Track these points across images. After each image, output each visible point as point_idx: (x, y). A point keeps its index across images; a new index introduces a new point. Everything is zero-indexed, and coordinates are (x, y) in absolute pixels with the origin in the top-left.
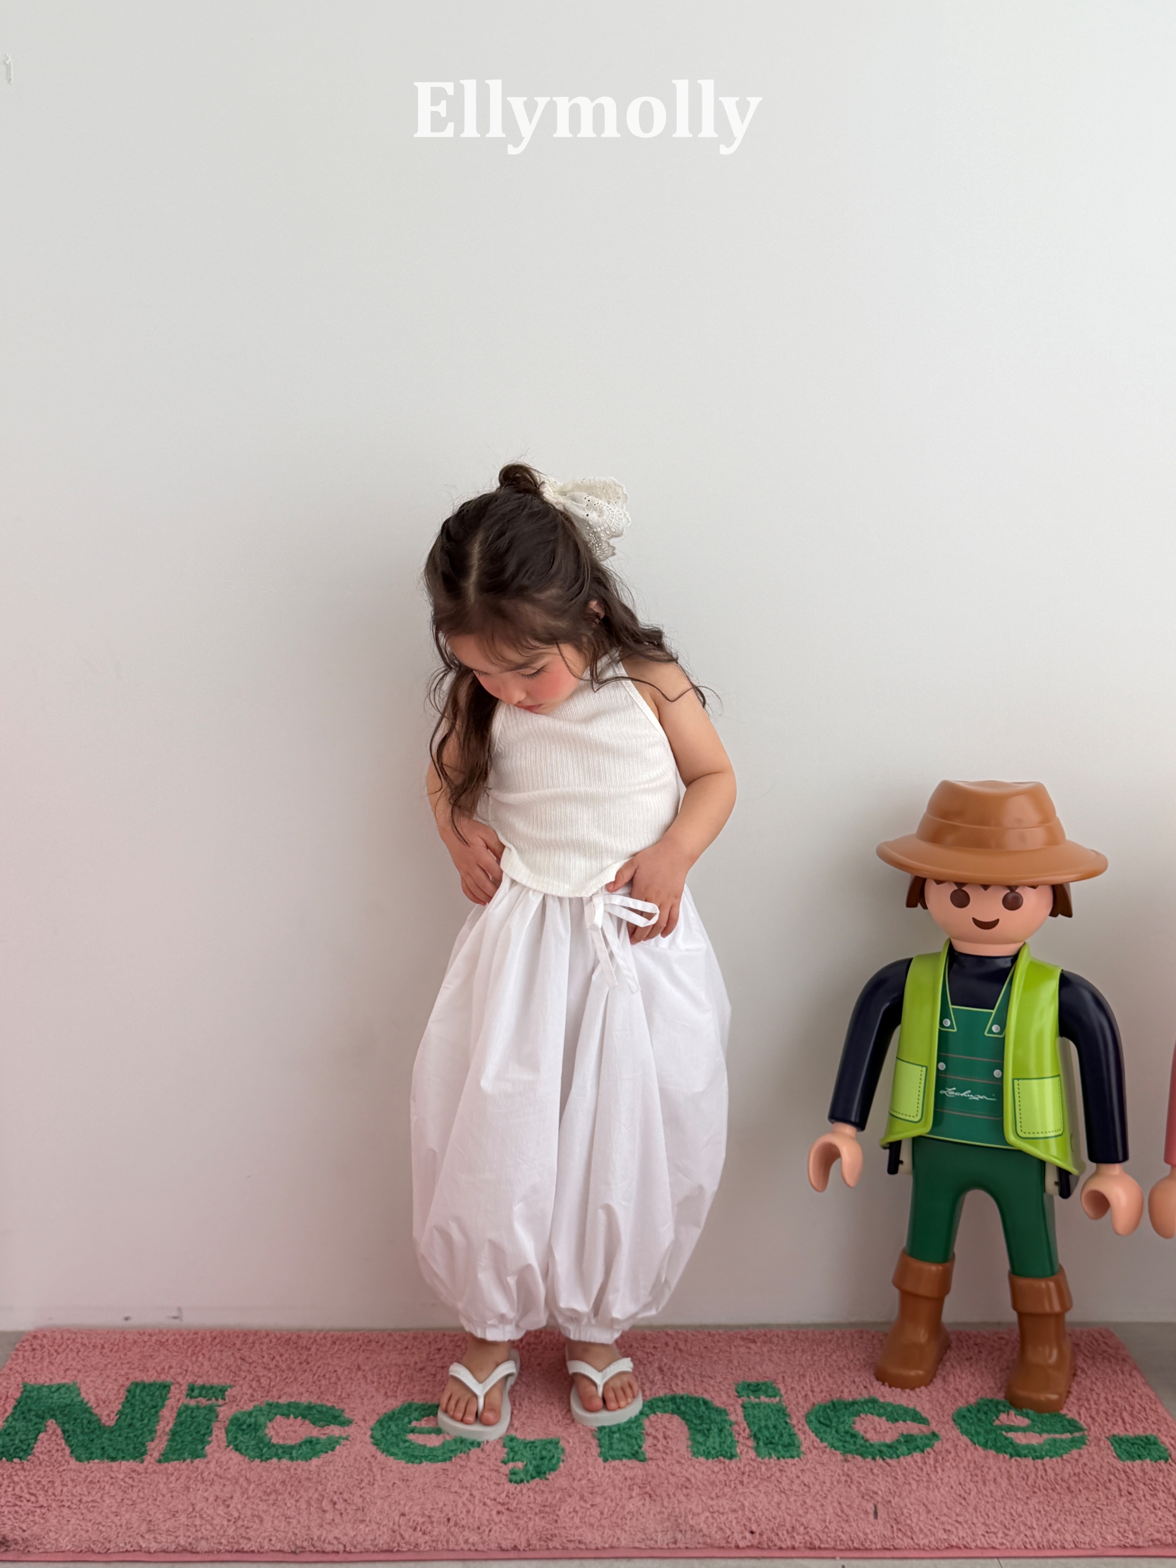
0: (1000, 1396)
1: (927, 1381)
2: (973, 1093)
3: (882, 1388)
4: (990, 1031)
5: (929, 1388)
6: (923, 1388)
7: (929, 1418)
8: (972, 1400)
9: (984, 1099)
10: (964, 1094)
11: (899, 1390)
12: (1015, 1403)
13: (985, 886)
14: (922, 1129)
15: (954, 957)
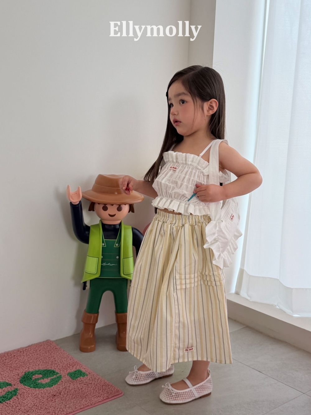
2: (111, 264)
4: (116, 246)
9: (114, 265)
10: (108, 264)
13: (112, 205)
14: (97, 276)
15: (103, 225)
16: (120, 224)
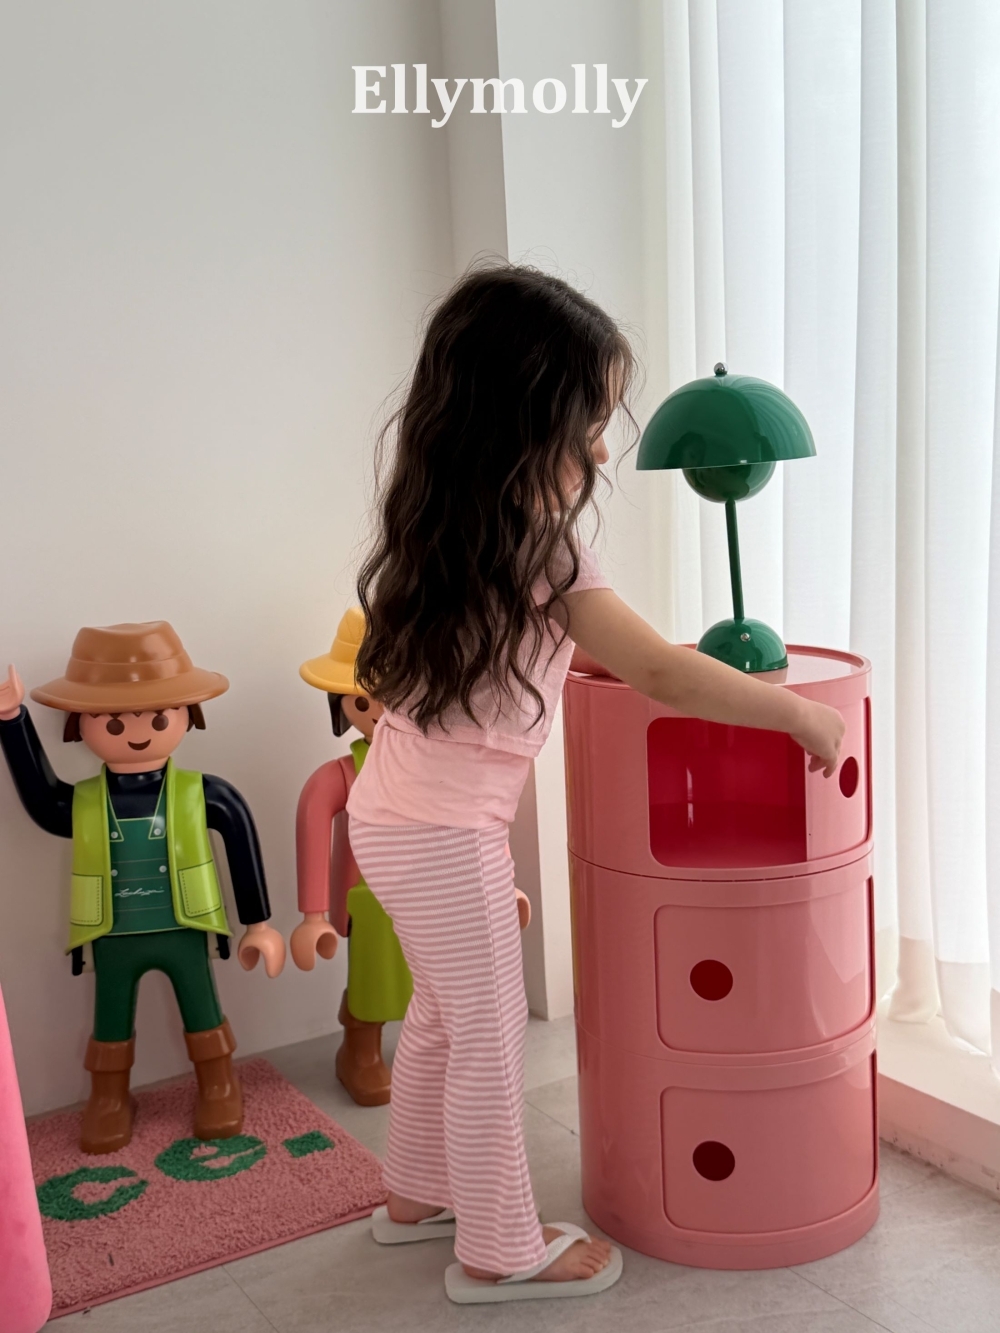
0: (190, 1135)
1: (126, 1142)
2: (144, 890)
3: (90, 1157)
4: (153, 835)
5: (130, 1146)
6: (124, 1148)
7: (135, 1170)
8: (168, 1145)
9: (154, 892)
10: (136, 893)
11: (104, 1156)
12: (203, 1136)
13: (137, 713)
14: (104, 930)
15: (112, 779)
16: (164, 770)
